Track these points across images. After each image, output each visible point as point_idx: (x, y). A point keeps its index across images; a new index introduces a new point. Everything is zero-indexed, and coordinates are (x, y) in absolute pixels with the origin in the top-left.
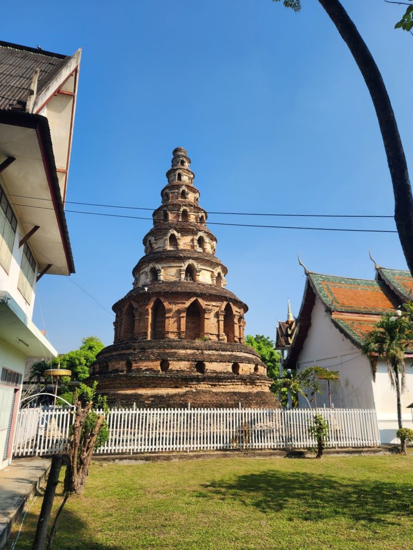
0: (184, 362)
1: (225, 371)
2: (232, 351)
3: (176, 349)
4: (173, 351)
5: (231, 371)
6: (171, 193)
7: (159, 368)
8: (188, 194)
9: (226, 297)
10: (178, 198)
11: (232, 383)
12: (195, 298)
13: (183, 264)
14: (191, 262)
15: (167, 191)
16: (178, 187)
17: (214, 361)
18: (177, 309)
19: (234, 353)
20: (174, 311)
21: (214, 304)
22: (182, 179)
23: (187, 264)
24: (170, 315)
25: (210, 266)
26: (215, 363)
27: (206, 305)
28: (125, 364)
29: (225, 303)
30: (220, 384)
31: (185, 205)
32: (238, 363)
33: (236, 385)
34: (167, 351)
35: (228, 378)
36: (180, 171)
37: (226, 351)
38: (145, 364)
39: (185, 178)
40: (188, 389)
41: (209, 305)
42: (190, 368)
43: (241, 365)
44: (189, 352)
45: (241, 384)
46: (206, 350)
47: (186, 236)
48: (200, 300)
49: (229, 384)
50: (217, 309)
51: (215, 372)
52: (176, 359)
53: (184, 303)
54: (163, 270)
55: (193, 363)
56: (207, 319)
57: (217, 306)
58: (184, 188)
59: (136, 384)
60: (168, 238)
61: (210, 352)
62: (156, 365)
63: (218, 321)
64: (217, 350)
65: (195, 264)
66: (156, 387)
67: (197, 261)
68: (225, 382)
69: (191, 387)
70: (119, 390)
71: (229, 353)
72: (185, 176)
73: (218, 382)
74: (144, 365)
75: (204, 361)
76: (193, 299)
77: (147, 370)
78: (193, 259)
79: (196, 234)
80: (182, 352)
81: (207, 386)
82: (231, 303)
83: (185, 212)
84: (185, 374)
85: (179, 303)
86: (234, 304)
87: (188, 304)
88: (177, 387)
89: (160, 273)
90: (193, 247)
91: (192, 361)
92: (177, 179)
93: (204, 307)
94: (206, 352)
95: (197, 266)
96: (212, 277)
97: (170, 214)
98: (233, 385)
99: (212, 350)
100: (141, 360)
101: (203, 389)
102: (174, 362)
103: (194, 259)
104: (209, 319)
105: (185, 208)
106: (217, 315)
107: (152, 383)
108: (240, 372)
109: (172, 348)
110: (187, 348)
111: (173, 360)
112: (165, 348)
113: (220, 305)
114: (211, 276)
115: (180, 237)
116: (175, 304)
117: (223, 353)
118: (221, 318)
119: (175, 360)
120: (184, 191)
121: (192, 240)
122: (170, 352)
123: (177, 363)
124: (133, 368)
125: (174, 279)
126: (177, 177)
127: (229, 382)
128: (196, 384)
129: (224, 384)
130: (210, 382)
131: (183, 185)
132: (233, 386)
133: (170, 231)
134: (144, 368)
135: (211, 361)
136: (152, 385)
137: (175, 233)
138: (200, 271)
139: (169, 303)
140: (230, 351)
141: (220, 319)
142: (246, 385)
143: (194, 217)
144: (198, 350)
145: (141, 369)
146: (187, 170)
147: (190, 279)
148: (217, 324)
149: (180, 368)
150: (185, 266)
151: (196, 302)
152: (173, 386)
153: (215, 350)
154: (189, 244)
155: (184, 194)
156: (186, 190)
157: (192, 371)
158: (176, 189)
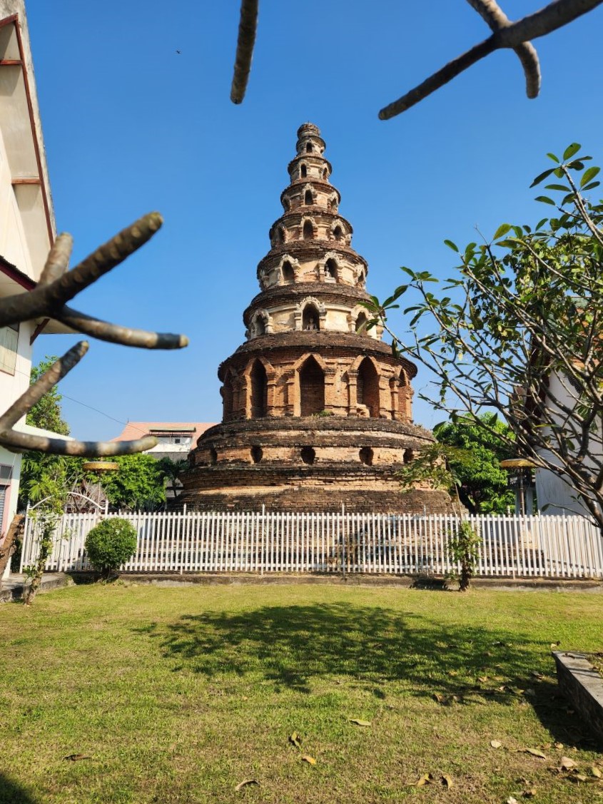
0: (282, 449)
1: (348, 460)
2: (363, 430)
3: (274, 430)
4: (270, 433)
5: (359, 460)
6: (292, 199)
7: (250, 458)
8: (316, 196)
9: (361, 349)
10: (300, 206)
12: (309, 355)
13: (297, 305)
14: (309, 300)
15: (286, 197)
16: (301, 186)
17: (328, 446)
18: (283, 372)
19: (367, 433)
20: (280, 376)
21: (340, 360)
22: (308, 173)
23: (303, 304)
24: (274, 382)
25: (344, 304)
26: (331, 449)
27: (327, 363)
28: (210, 454)
29: (360, 358)
30: (337, 479)
31: (308, 214)
32: (370, 447)
33: (366, 480)
34: (262, 434)
35: (349, 470)
36: (305, 162)
37: (353, 430)
38: (232, 453)
39: (313, 172)
40: (288, 487)
41: (333, 363)
42: (292, 457)
43: (376, 451)
44: (294, 433)
45: (377, 480)
46: (319, 430)
47: (308, 261)
48: (317, 357)
49: (354, 479)
50: (346, 369)
51: (331, 461)
52: (270, 444)
53: (293, 363)
54: (270, 318)
55: (297, 450)
56: (329, 384)
57: (347, 364)
58: (308, 187)
59: (222, 480)
60: (281, 268)
61: (325, 433)
62: (247, 455)
63: (348, 387)
64: (337, 430)
65: (317, 302)
66: (245, 485)
67: (320, 298)
68: (346, 476)
69: (293, 484)
70: (202, 490)
71: (358, 433)
72: (312, 169)
73: (334, 476)
74: (231, 455)
75: (313, 446)
76: (305, 357)
77: (233, 462)
78: (313, 295)
79: (323, 257)
80: (283, 434)
81: (317, 482)
82: (372, 358)
83: (308, 224)
84: (284, 466)
85: (286, 364)
86: (379, 359)
87: (298, 363)
88: (273, 485)
89: (267, 322)
90: (318, 277)
91: (295, 446)
92: (300, 174)
93: (323, 366)
94: (318, 433)
95: (320, 305)
96: (349, 320)
97: (287, 232)
98: (360, 480)
99: (330, 430)
100: (227, 448)
101: (310, 486)
102: (269, 449)
103: (314, 296)
104: (332, 384)
105: (308, 218)
106: (346, 378)
107: (240, 479)
108: (375, 461)
109: (269, 429)
110: (290, 429)
111: (268, 447)
112: (259, 430)
113: (351, 362)
114: (347, 319)
115: (298, 265)
116: (281, 365)
117: (348, 433)
118: (353, 381)
119: (270, 447)
120: (308, 193)
121: (317, 267)
122: (266, 436)
124: (218, 460)
125: (287, 329)
126: (300, 172)
127: (352, 476)
128: (300, 480)
129: (344, 478)
130: (321, 476)
131: (306, 183)
132: (360, 482)
133: (283, 257)
134: (231, 459)
135: (324, 446)
136: (241, 482)
137: (291, 259)
138: (325, 313)
139: (273, 365)
140: (359, 430)
141: (351, 382)
142: (386, 480)
143: (325, 230)
144: (306, 430)
145: (228, 460)
146: (314, 157)
147: (314, 328)
148: (346, 390)
149: (278, 457)
150: (300, 308)
151: (311, 359)
152: (268, 483)
153: (333, 429)
154: (313, 273)
155: (310, 198)
156: (313, 190)
157: (295, 461)
158: (298, 192)
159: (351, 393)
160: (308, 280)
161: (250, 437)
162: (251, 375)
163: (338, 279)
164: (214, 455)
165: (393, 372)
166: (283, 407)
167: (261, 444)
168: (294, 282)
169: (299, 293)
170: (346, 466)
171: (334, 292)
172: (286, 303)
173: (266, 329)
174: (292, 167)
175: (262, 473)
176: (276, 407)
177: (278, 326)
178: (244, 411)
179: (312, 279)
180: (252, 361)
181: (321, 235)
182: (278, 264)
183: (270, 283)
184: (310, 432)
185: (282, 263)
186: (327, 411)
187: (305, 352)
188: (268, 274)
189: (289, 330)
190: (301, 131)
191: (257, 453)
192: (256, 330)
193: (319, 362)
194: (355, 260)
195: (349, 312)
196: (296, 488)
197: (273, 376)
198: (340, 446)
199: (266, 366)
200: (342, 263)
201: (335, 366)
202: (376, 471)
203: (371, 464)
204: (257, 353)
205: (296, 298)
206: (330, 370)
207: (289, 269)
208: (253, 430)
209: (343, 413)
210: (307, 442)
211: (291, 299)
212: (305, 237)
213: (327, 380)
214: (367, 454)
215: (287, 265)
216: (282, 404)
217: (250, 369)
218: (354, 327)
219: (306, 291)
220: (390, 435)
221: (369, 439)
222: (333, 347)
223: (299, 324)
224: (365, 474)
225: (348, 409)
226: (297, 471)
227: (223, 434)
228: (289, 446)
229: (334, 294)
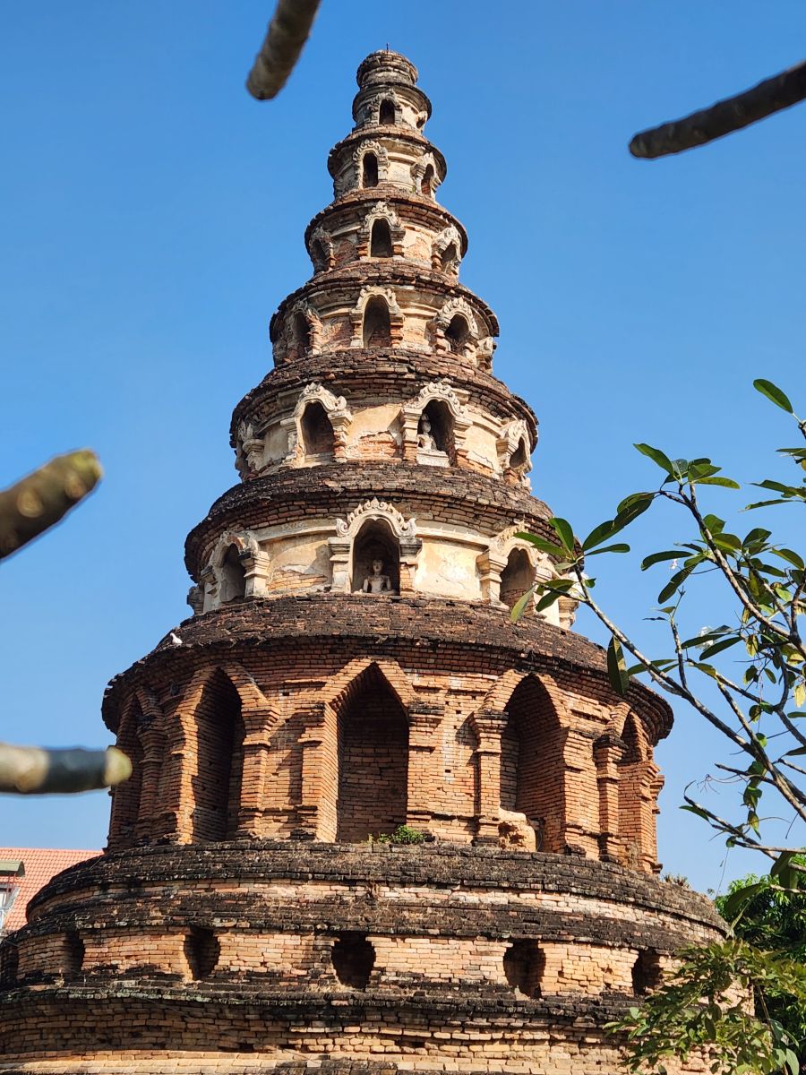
1: (471, 978)
2: (518, 891)
3: (256, 880)
4: (244, 889)
6: (335, 239)
9: (514, 653)
12: (366, 662)
13: (340, 521)
14: (374, 509)
17: (414, 934)
18: (291, 711)
19: (527, 899)
20: (281, 722)
21: (456, 682)
23: (357, 520)
24: (264, 737)
25: (470, 525)
26: (424, 943)
27: (418, 689)
29: (513, 678)
30: (437, 1035)
31: (379, 281)
34: (222, 891)
35: (473, 1011)
37: (486, 889)
40: (288, 1056)
41: (436, 690)
42: (306, 963)
43: (554, 953)
44: (314, 892)
45: (553, 1042)
46: (388, 884)
47: (374, 405)
48: (391, 671)
49: (486, 1037)
50: (471, 706)
51: (420, 981)
52: (245, 924)
53: (320, 685)
54: (262, 556)
55: (320, 943)
56: (420, 749)
57: (474, 694)
60: (298, 421)
61: (407, 894)
62: (171, 953)
63: (475, 760)
64: (441, 886)
65: (393, 517)
67: (403, 505)
68: (463, 1028)
69: (305, 1049)
71: (501, 898)
72: (394, 165)
73: (429, 1025)
74: (125, 952)
75: (369, 934)
76: (356, 668)
77: (132, 973)
78: (385, 496)
79: (414, 394)
80: (282, 892)
81: (377, 1044)
82: (545, 679)
84: (281, 990)
85: (300, 686)
86: (564, 683)
87: (336, 686)
88: (246, 1048)
89: (252, 567)
91: (317, 932)
92: (361, 179)
93: (407, 697)
94: (388, 894)
95: (404, 525)
96: (482, 569)
98: (503, 1041)
99: (419, 884)
102: (240, 938)
103: (388, 500)
104: (431, 750)
105: (378, 291)
106: (469, 734)
107: (148, 1028)
108: (549, 984)
109: (241, 876)
110: (303, 879)
111: (237, 930)
112: (213, 878)
113: (485, 687)
114: (478, 565)
115: (347, 414)
116: (287, 689)
117: (472, 898)
118: (492, 743)
119: (242, 931)
120: (381, 225)
122: (231, 897)
125: (307, 588)
127: (482, 1030)
128: (326, 1035)
129: (457, 1035)
130: (389, 1024)
132: (506, 1047)
133: (306, 390)
134: (124, 966)
135: (402, 934)
136: (149, 1037)
138: (418, 547)
139: (262, 688)
140: (504, 890)
141: (484, 746)
142: (582, 1044)
143: (422, 324)
144: (351, 882)
145: (115, 967)
147: (384, 587)
148: (471, 769)
149: (263, 964)
152: (232, 1040)
153: (429, 882)
154: (385, 437)
157: (316, 975)
158: (352, 222)
159: (484, 778)
160: (371, 456)
161: (184, 899)
162: (199, 715)
163: (454, 455)
164: (75, 951)
165: (605, 721)
166: (286, 812)
167: (217, 922)
168: (333, 459)
169: (346, 490)
170: (464, 998)
171: (445, 491)
172: (308, 516)
173: (248, 587)
174: (339, 160)
175: (216, 1009)
176: (266, 812)
177: (280, 578)
178: (171, 821)
179: (384, 454)
180: (205, 674)
181: (412, 336)
182: (290, 409)
183: (266, 460)
184: (360, 891)
185: (301, 408)
186: (413, 827)
187: (356, 655)
188: (261, 436)
189: (313, 590)
190: (366, 69)
191: (203, 949)
192: (219, 586)
193: (395, 685)
194: (502, 406)
195: (484, 548)
196: (313, 1061)
197: (261, 719)
198: (447, 935)
199: (241, 691)
200: (466, 414)
201: (440, 698)
202: (550, 1016)
203: (537, 993)
204: (218, 651)
205: (337, 503)
206: (425, 709)
207: (319, 426)
208: (192, 879)
209: (457, 834)
210: (352, 920)
211: (322, 505)
212: (369, 340)
213: (416, 738)
214: (526, 963)
215: (316, 413)
216: (284, 803)
217: (196, 697)
218: (495, 590)
219: (364, 484)
220: (593, 907)
221: (532, 915)
222: (434, 644)
223: (343, 575)
224: (519, 1023)
225: (473, 823)
226: (319, 1007)
227: (105, 887)
228: (299, 931)
229: (444, 497)
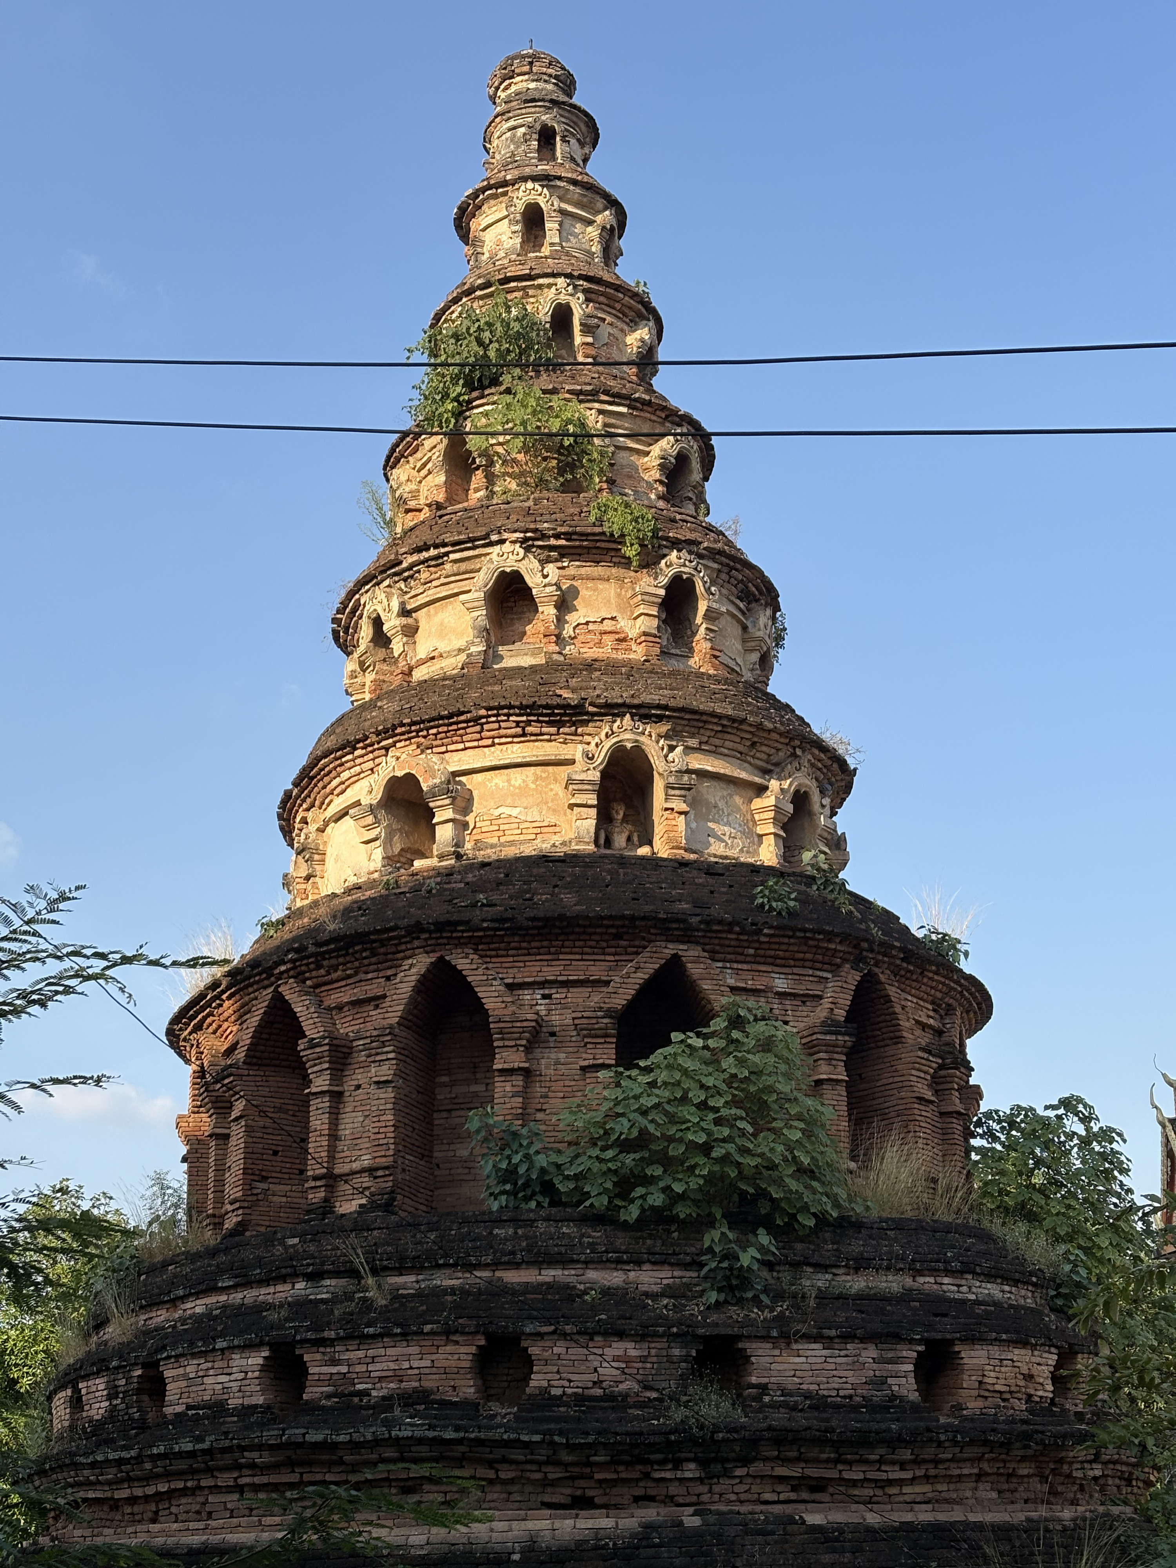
0: (618, 1348)
5: (914, 1396)
11: (920, 1473)
33: (949, 1478)
123: (577, 1352)
